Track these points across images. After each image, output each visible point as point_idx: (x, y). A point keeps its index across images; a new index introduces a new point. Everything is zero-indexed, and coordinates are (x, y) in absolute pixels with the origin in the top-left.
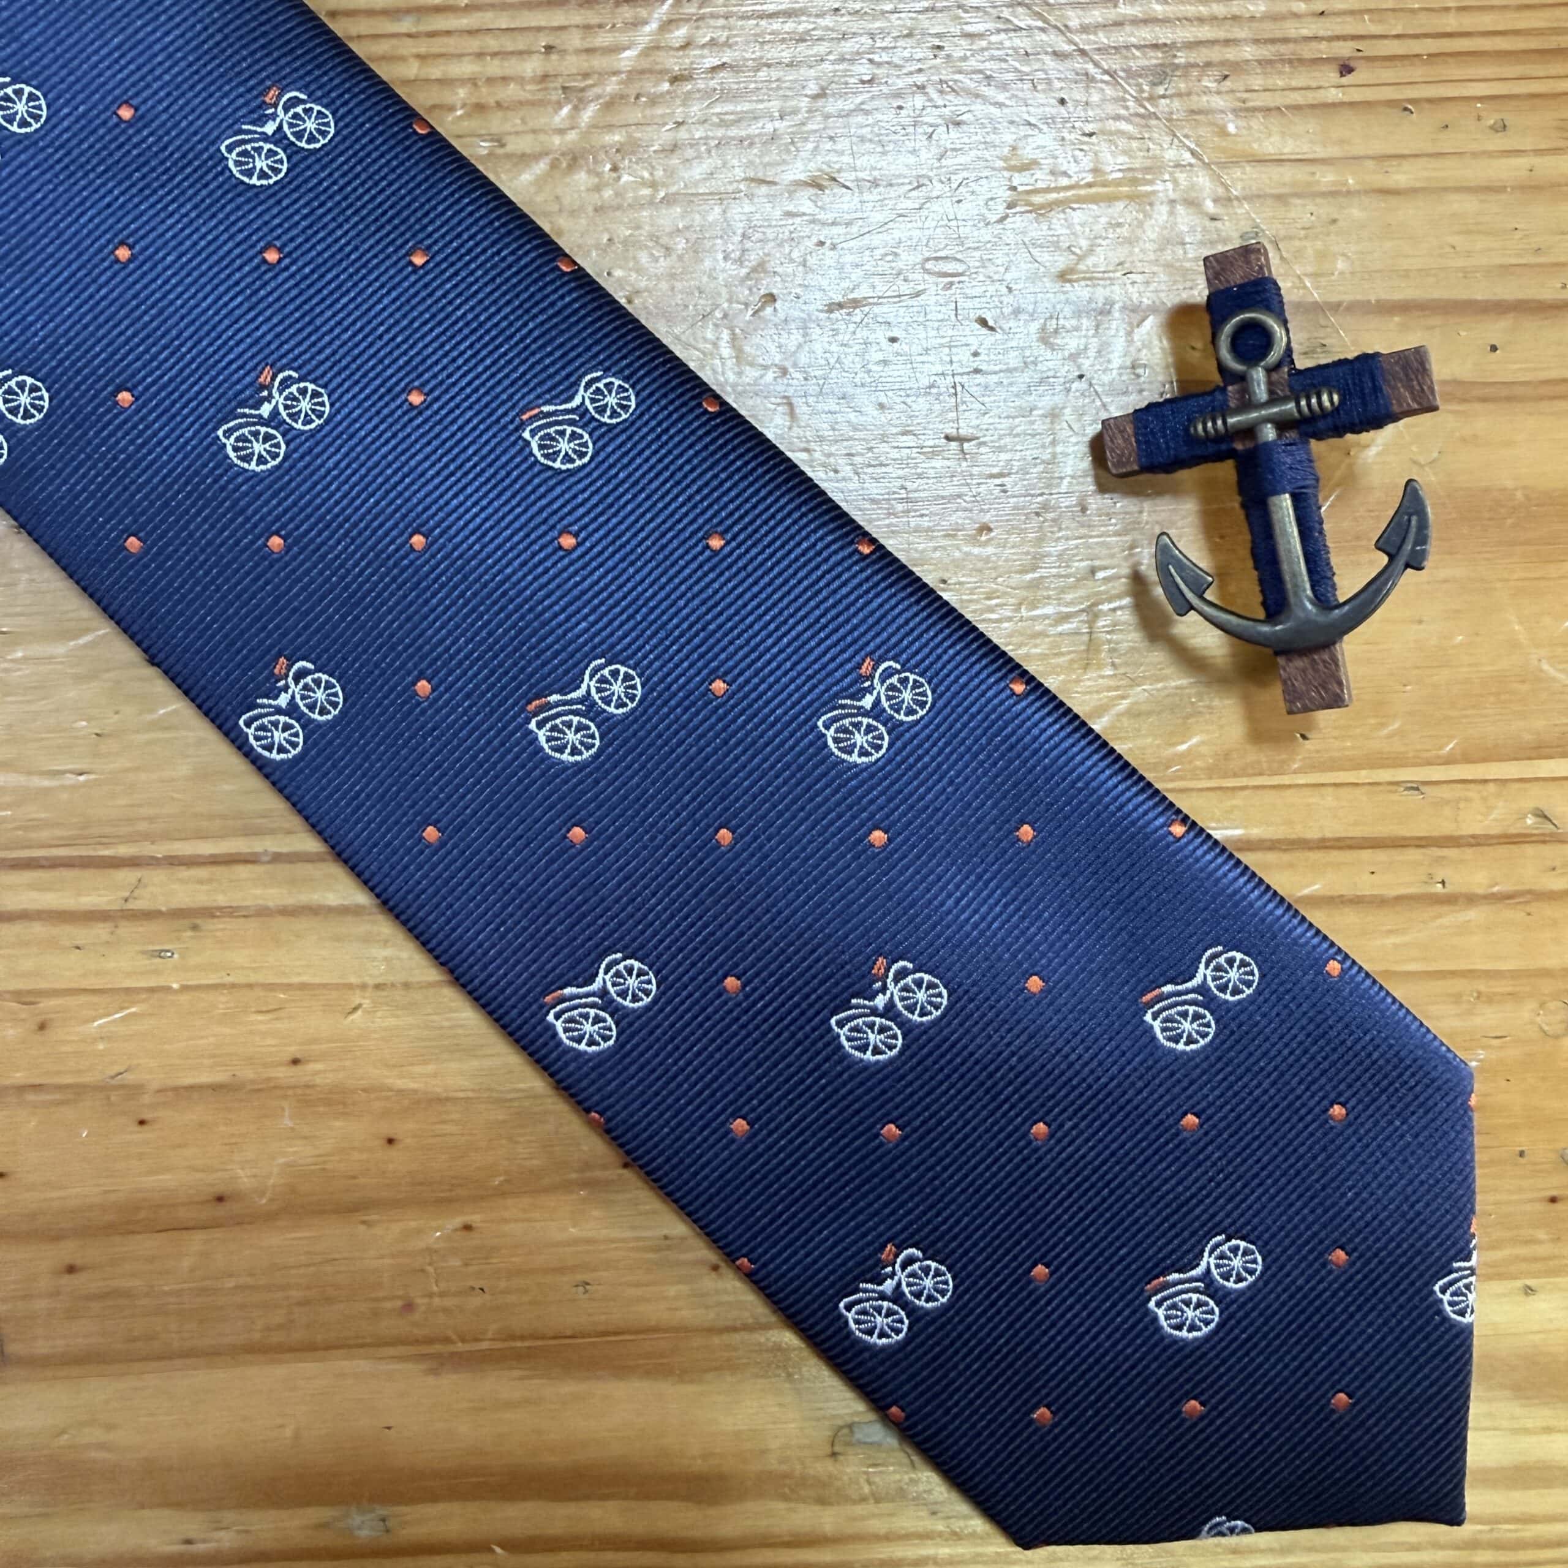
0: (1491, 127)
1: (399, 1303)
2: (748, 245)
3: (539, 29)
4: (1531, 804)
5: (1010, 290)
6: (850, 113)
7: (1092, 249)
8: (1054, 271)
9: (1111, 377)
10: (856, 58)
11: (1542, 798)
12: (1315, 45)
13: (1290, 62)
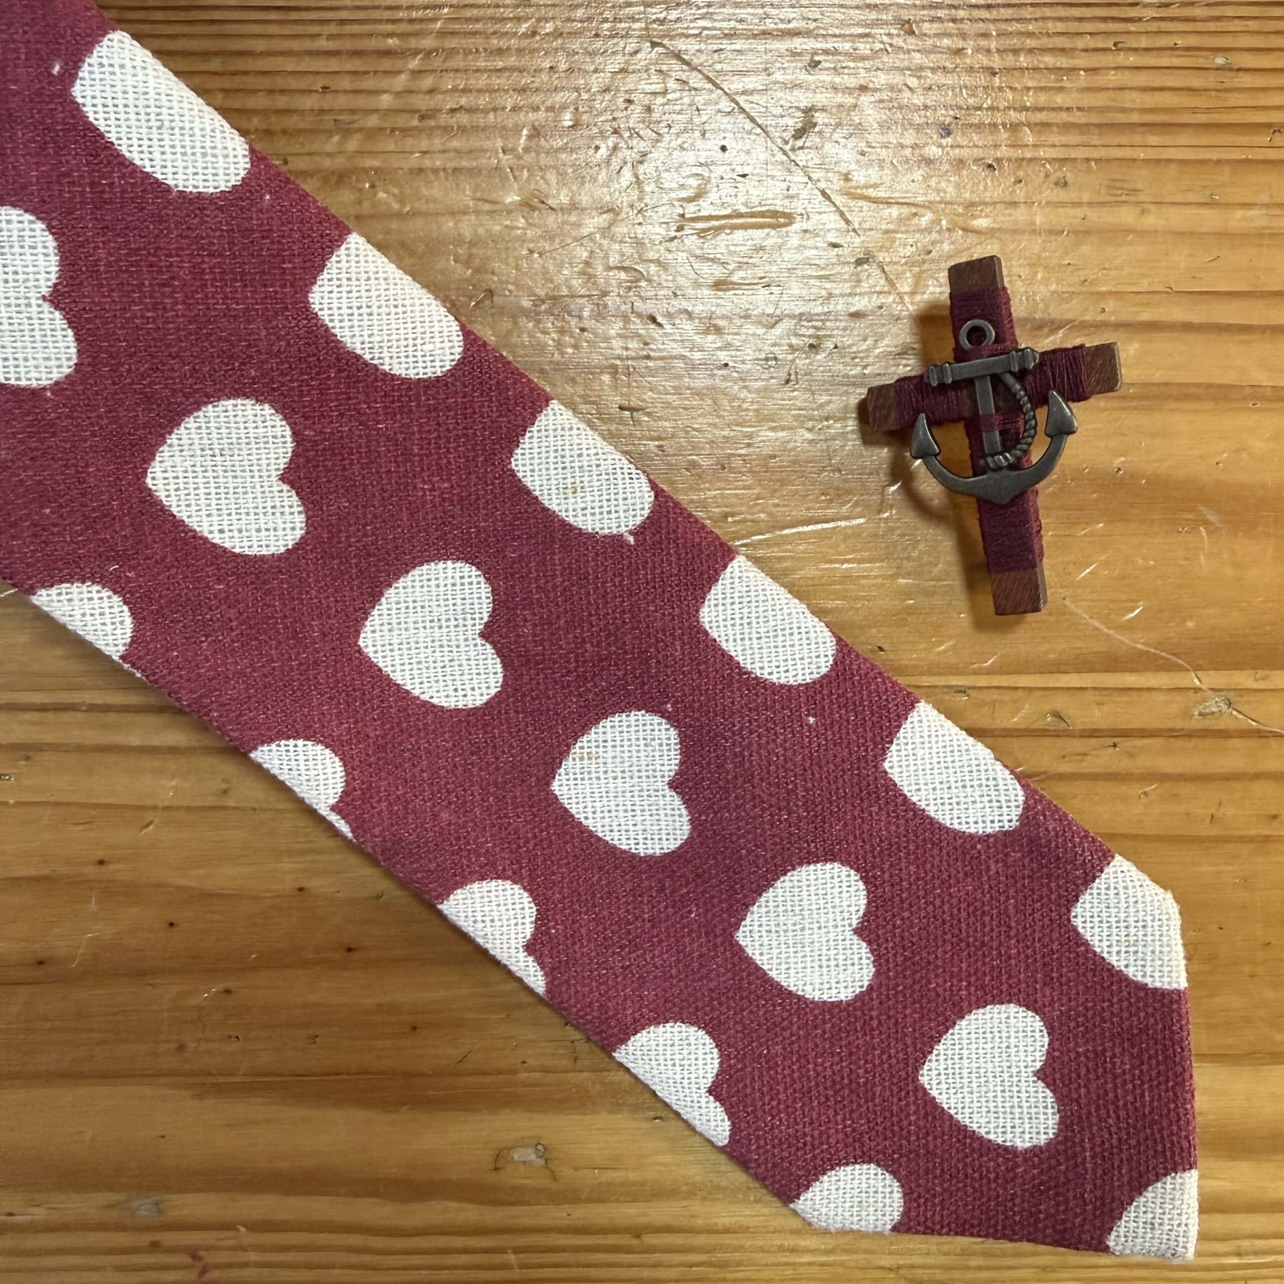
0: (1056, 184)
1: (175, 1045)
2: (474, 251)
3: (318, 73)
4: (1051, 706)
5: (675, 295)
6: (557, 150)
7: (740, 266)
8: (710, 281)
9: (749, 367)
10: (564, 107)
11: (1059, 703)
12: (923, 113)
13: (903, 125)
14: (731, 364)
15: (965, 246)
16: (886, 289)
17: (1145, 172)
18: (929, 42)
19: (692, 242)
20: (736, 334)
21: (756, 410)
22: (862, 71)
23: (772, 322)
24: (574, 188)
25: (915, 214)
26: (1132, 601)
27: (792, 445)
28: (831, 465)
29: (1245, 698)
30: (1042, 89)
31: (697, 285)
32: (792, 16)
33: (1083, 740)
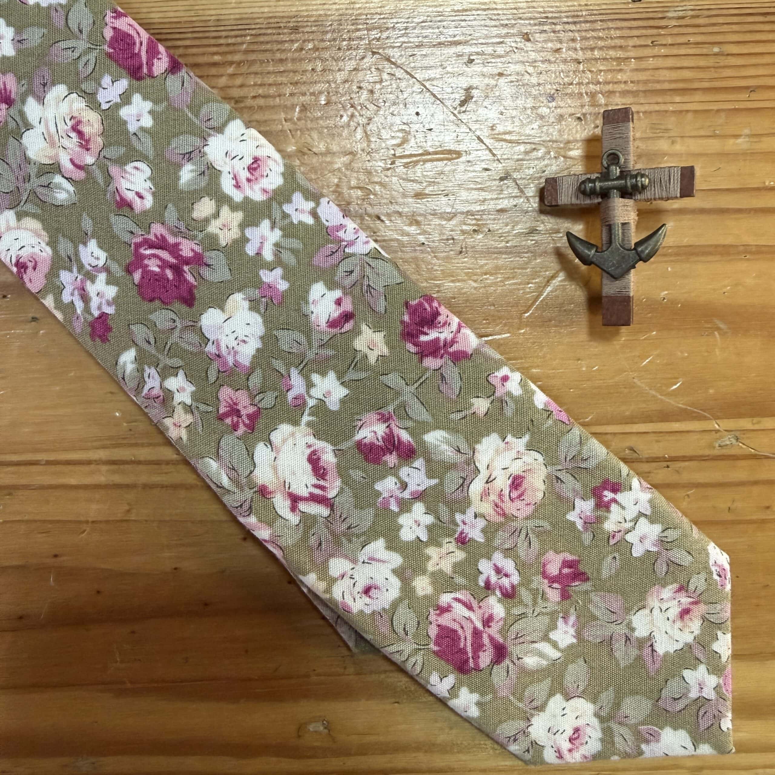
1: (101, 666)
4: (628, 444)
5: (391, 203)
6: (317, 119)
7: (430, 184)
8: (412, 194)
9: (437, 244)
10: (321, 93)
11: (632, 441)
12: (537, 88)
13: (525, 95)
14: (426, 243)
15: (565, 167)
16: (519, 194)
17: (673, 119)
18: (540, 45)
19: (401, 170)
20: (429, 225)
21: (442, 270)
22: (500, 64)
23: (451, 216)
24: (328, 141)
25: (534, 149)
26: (675, 378)
27: (464, 290)
28: (489, 302)
29: (748, 435)
30: (608, 70)
31: (404, 196)
32: (457, 32)
33: (648, 464)
